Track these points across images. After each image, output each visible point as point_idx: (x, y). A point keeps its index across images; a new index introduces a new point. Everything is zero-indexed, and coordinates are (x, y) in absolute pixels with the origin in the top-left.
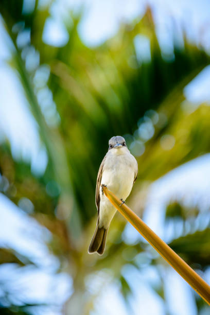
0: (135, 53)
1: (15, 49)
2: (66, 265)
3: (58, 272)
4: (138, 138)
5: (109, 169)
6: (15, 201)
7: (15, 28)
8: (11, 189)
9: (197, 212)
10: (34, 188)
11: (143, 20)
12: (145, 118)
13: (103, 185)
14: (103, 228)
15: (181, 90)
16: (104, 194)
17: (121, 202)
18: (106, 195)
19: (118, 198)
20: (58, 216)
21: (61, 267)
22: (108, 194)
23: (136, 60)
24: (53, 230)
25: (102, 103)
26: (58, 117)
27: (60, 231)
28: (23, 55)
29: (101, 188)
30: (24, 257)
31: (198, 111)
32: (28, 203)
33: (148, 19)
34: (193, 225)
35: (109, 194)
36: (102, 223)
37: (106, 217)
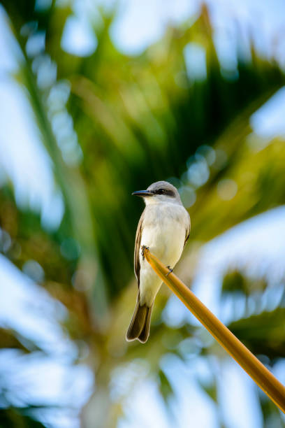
0: (185, 68)
1: (24, 59)
2: (87, 353)
3: (76, 363)
4: (186, 182)
5: (150, 224)
6: (19, 264)
7: (24, 30)
8: (14, 248)
9: (264, 285)
10: (44, 247)
11: (196, 23)
12: (197, 156)
13: (144, 247)
14: (145, 305)
15: (247, 120)
16: (145, 259)
17: (168, 270)
18: (148, 260)
19: (164, 265)
20: (76, 286)
21: (80, 355)
22: (151, 260)
23: (186, 78)
24: (69, 305)
25: (139, 134)
26: (80, 151)
27: (79, 307)
28: (34, 66)
29: (141, 251)
30: (29, 341)
31: (270, 147)
32: (35, 267)
33: (203, 23)
34: (258, 303)
35: (153, 259)
36: (144, 298)
37: (149, 290)
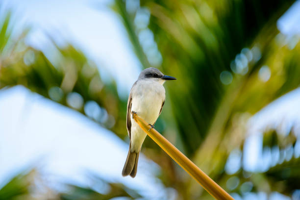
14: (135, 152)
26: (160, 55)
29: (131, 115)
30: (133, 191)
35: (139, 120)
36: (134, 147)
37: (137, 141)
